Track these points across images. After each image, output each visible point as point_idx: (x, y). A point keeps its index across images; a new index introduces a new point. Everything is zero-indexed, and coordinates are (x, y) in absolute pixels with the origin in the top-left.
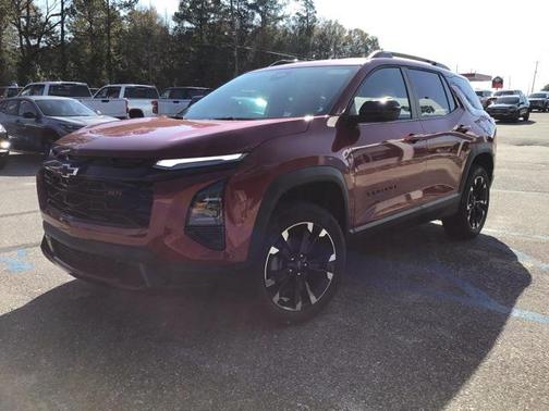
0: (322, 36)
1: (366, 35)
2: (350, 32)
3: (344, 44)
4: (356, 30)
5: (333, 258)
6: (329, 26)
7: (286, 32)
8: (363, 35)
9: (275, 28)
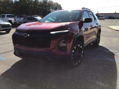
0: (49, 4)
1: (58, 4)
2: (55, 3)
3: (54, 6)
4: (56, 3)
5: (82, 52)
6: (50, 2)
7: (41, 3)
8: (57, 4)
9: (38, 2)
